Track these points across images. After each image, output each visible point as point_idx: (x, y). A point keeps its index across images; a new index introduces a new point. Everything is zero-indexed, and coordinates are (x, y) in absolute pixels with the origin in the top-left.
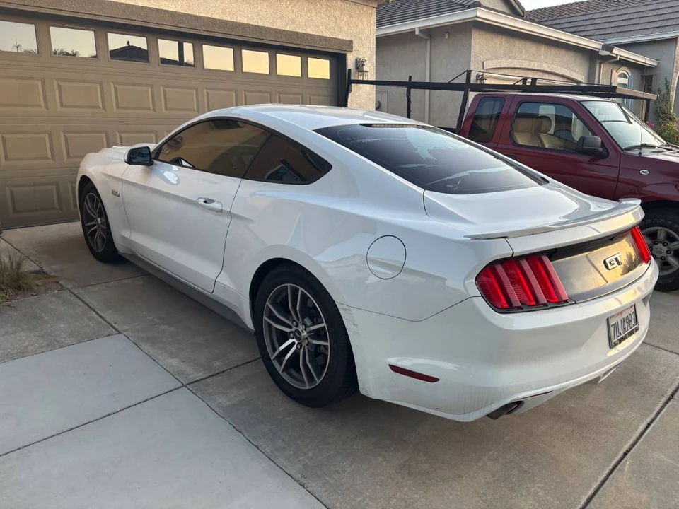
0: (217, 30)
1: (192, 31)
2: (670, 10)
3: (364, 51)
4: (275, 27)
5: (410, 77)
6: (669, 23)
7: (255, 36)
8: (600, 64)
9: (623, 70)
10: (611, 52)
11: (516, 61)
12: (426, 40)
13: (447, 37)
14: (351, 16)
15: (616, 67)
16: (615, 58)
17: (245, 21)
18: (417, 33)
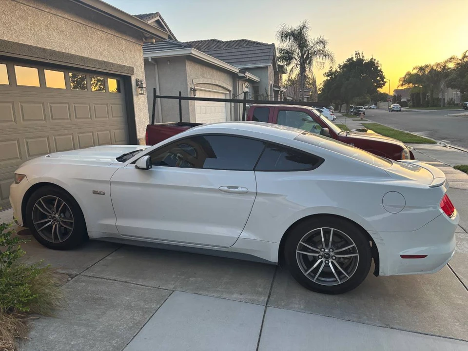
0: (58, 59)
1: (42, 60)
2: (261, 51)
3: (139, 74)
4: (91, 57)
5: (180, 93)
6: (263, 58)
7: (81, 64)
8: (238, 81)
9: (247, 84)
10: (245, 74)
11: (206, 80)
12: (154, 65)
13: (169, 64)
14: (131, 51)
15: (244, 82)
16: (246, 77)
17: (73, 52)
18: (150, 60)
